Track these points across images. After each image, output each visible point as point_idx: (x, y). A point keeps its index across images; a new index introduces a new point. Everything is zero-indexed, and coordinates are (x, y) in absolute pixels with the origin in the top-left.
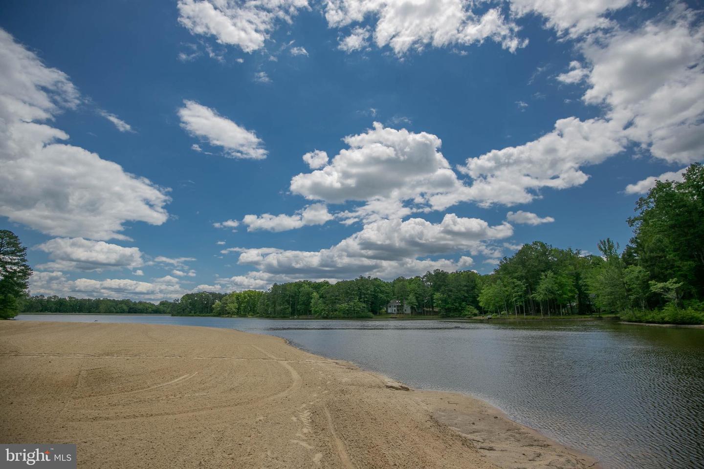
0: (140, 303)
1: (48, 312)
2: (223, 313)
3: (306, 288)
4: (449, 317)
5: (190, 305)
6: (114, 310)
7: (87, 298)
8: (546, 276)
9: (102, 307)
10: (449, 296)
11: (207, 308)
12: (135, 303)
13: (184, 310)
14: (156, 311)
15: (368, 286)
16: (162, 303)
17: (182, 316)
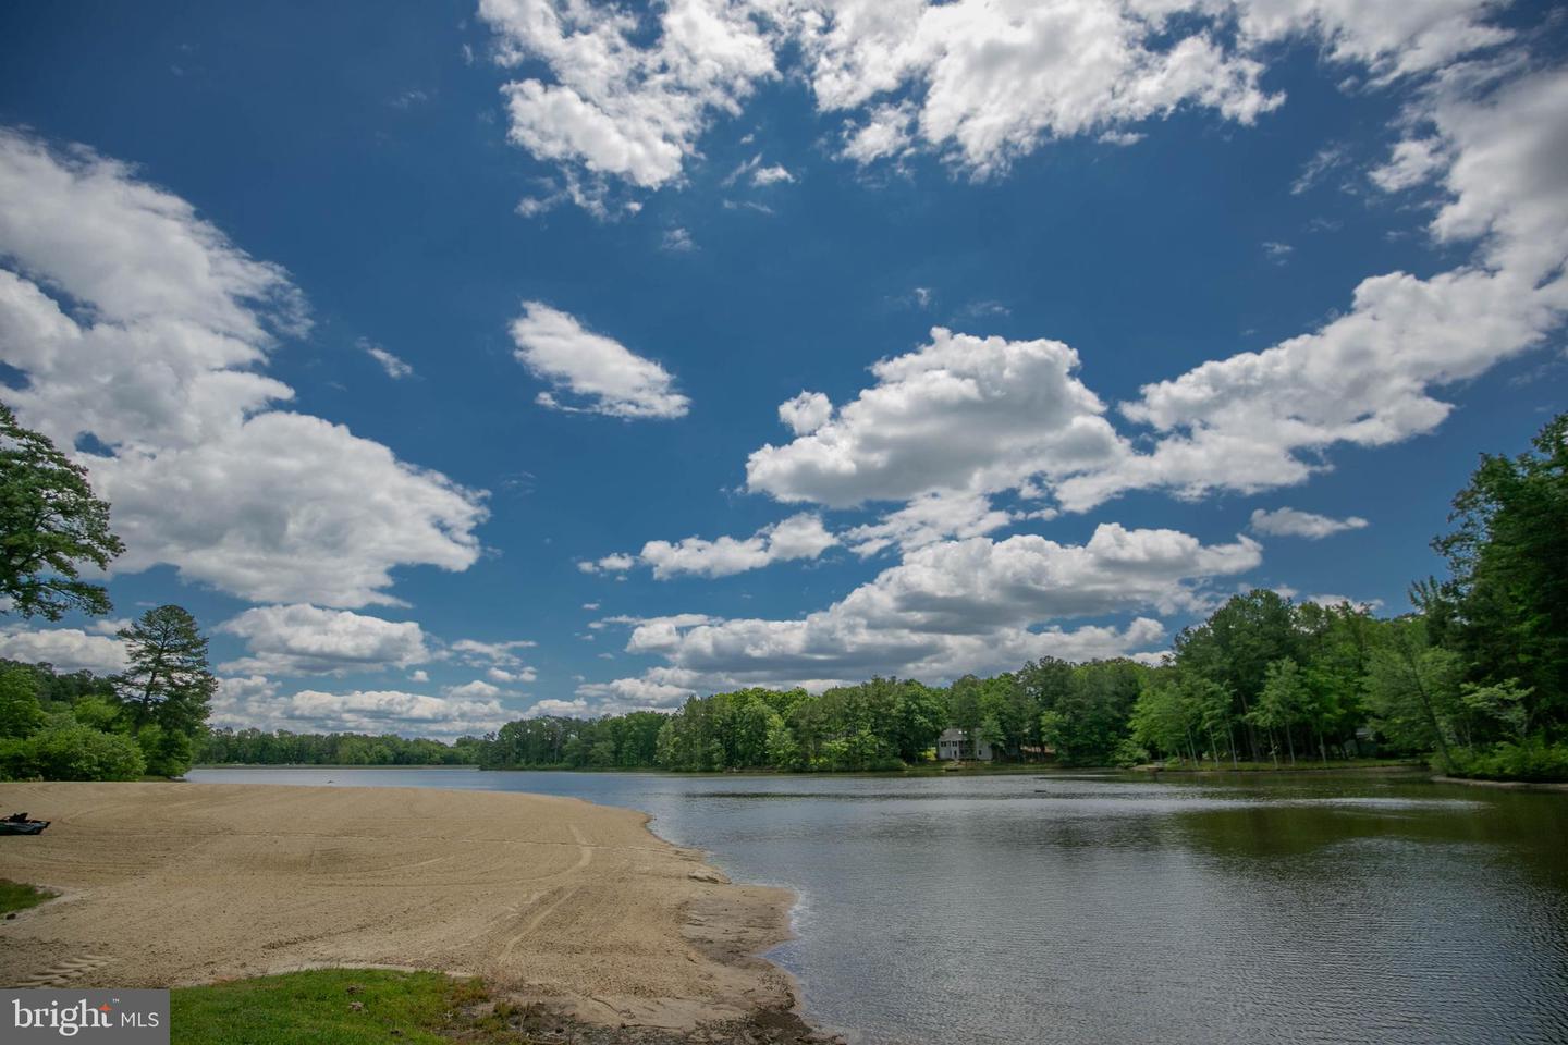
0: (418, 742)
1: (240, 762)
2: (583, 761)
3: (759, 705)
4: (1078, 766)
5: (517, 746)
6: (366, 758)
7: (313, 732)
8: (1278, 669)
9: (343, 751)
10: (1077, 718)
11: (553, 751)
12: (407, 745)
13: (504, 757)
14: (450, 760)
15: (891, 698)
16: (462, 743)
17: (500, 769)
